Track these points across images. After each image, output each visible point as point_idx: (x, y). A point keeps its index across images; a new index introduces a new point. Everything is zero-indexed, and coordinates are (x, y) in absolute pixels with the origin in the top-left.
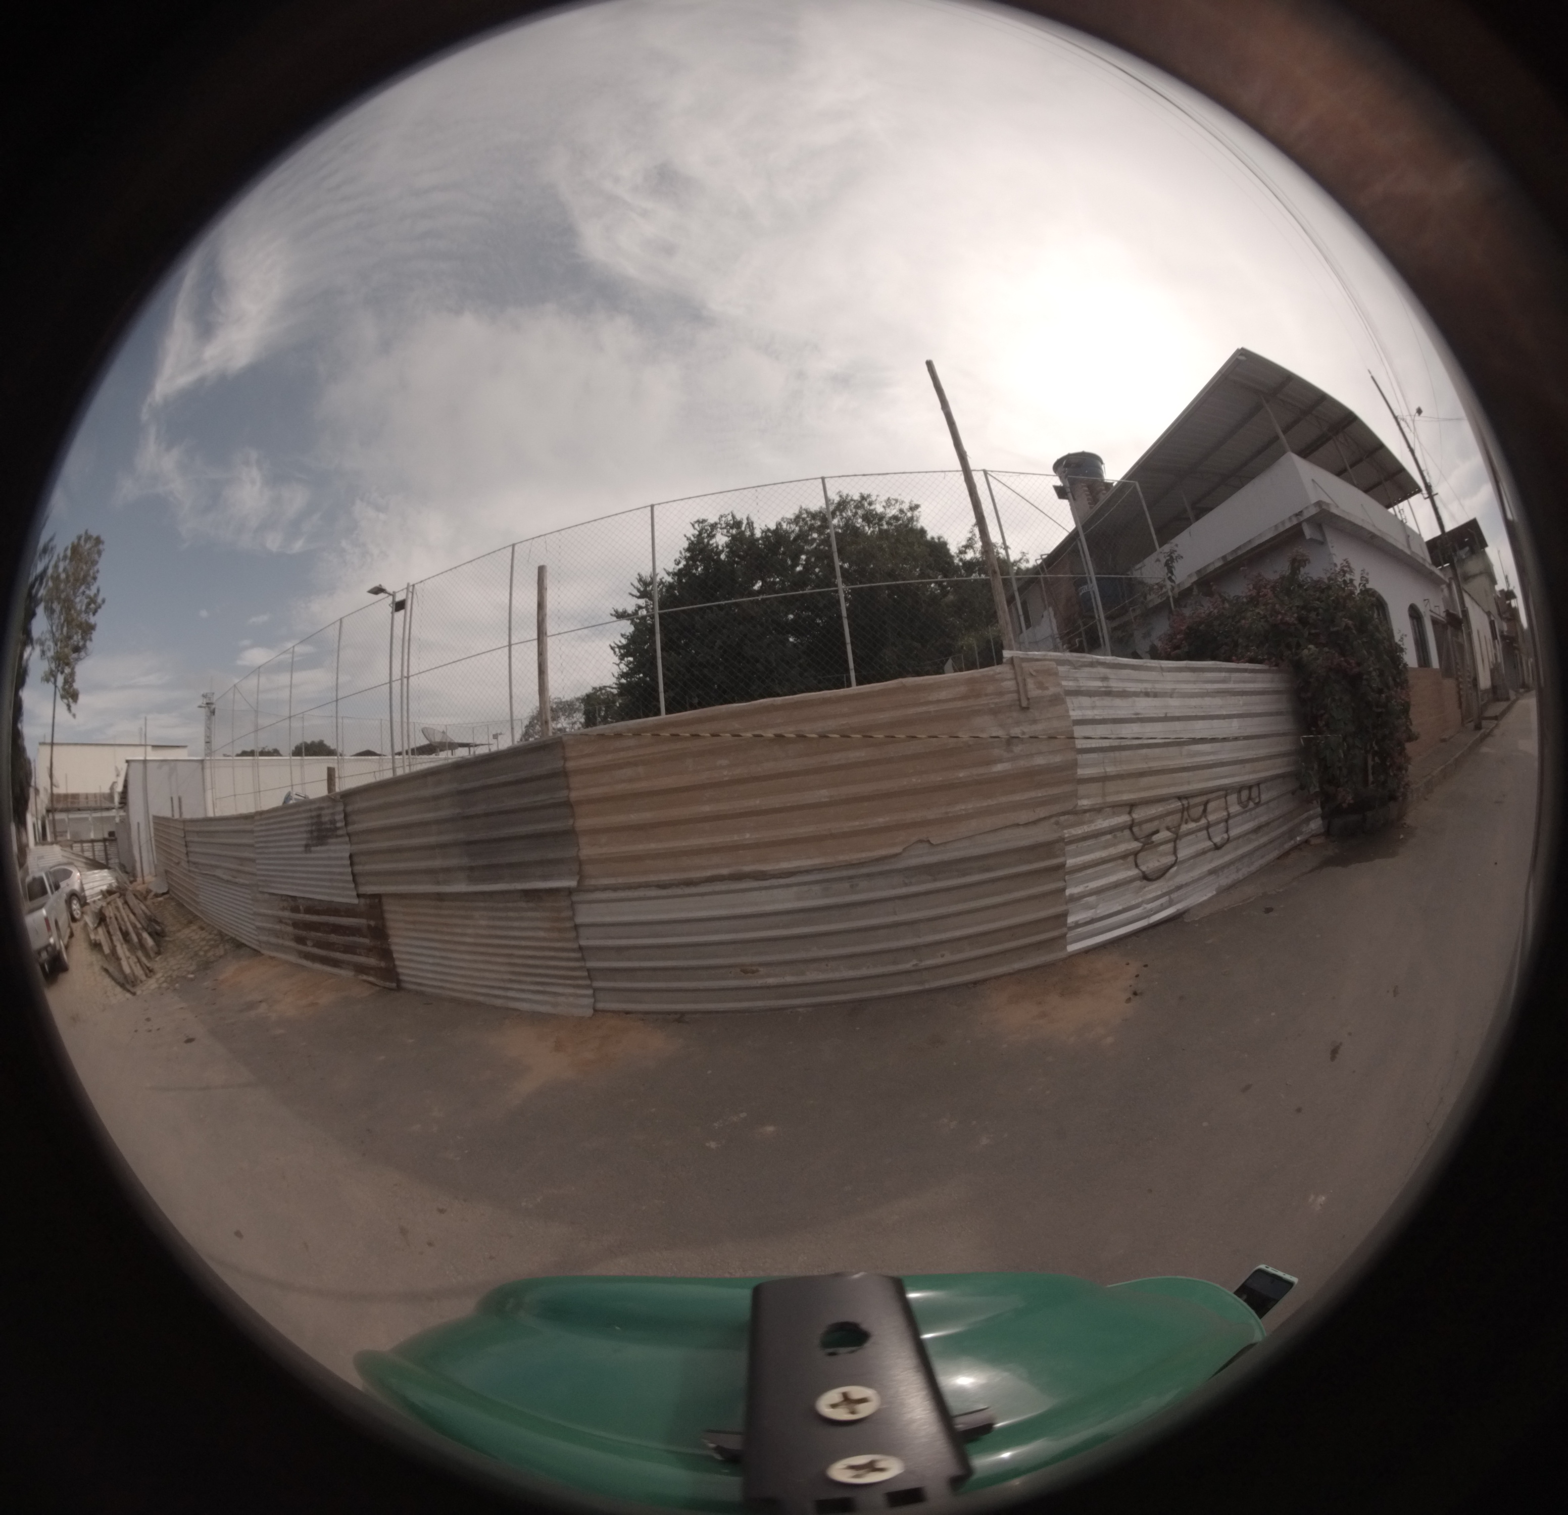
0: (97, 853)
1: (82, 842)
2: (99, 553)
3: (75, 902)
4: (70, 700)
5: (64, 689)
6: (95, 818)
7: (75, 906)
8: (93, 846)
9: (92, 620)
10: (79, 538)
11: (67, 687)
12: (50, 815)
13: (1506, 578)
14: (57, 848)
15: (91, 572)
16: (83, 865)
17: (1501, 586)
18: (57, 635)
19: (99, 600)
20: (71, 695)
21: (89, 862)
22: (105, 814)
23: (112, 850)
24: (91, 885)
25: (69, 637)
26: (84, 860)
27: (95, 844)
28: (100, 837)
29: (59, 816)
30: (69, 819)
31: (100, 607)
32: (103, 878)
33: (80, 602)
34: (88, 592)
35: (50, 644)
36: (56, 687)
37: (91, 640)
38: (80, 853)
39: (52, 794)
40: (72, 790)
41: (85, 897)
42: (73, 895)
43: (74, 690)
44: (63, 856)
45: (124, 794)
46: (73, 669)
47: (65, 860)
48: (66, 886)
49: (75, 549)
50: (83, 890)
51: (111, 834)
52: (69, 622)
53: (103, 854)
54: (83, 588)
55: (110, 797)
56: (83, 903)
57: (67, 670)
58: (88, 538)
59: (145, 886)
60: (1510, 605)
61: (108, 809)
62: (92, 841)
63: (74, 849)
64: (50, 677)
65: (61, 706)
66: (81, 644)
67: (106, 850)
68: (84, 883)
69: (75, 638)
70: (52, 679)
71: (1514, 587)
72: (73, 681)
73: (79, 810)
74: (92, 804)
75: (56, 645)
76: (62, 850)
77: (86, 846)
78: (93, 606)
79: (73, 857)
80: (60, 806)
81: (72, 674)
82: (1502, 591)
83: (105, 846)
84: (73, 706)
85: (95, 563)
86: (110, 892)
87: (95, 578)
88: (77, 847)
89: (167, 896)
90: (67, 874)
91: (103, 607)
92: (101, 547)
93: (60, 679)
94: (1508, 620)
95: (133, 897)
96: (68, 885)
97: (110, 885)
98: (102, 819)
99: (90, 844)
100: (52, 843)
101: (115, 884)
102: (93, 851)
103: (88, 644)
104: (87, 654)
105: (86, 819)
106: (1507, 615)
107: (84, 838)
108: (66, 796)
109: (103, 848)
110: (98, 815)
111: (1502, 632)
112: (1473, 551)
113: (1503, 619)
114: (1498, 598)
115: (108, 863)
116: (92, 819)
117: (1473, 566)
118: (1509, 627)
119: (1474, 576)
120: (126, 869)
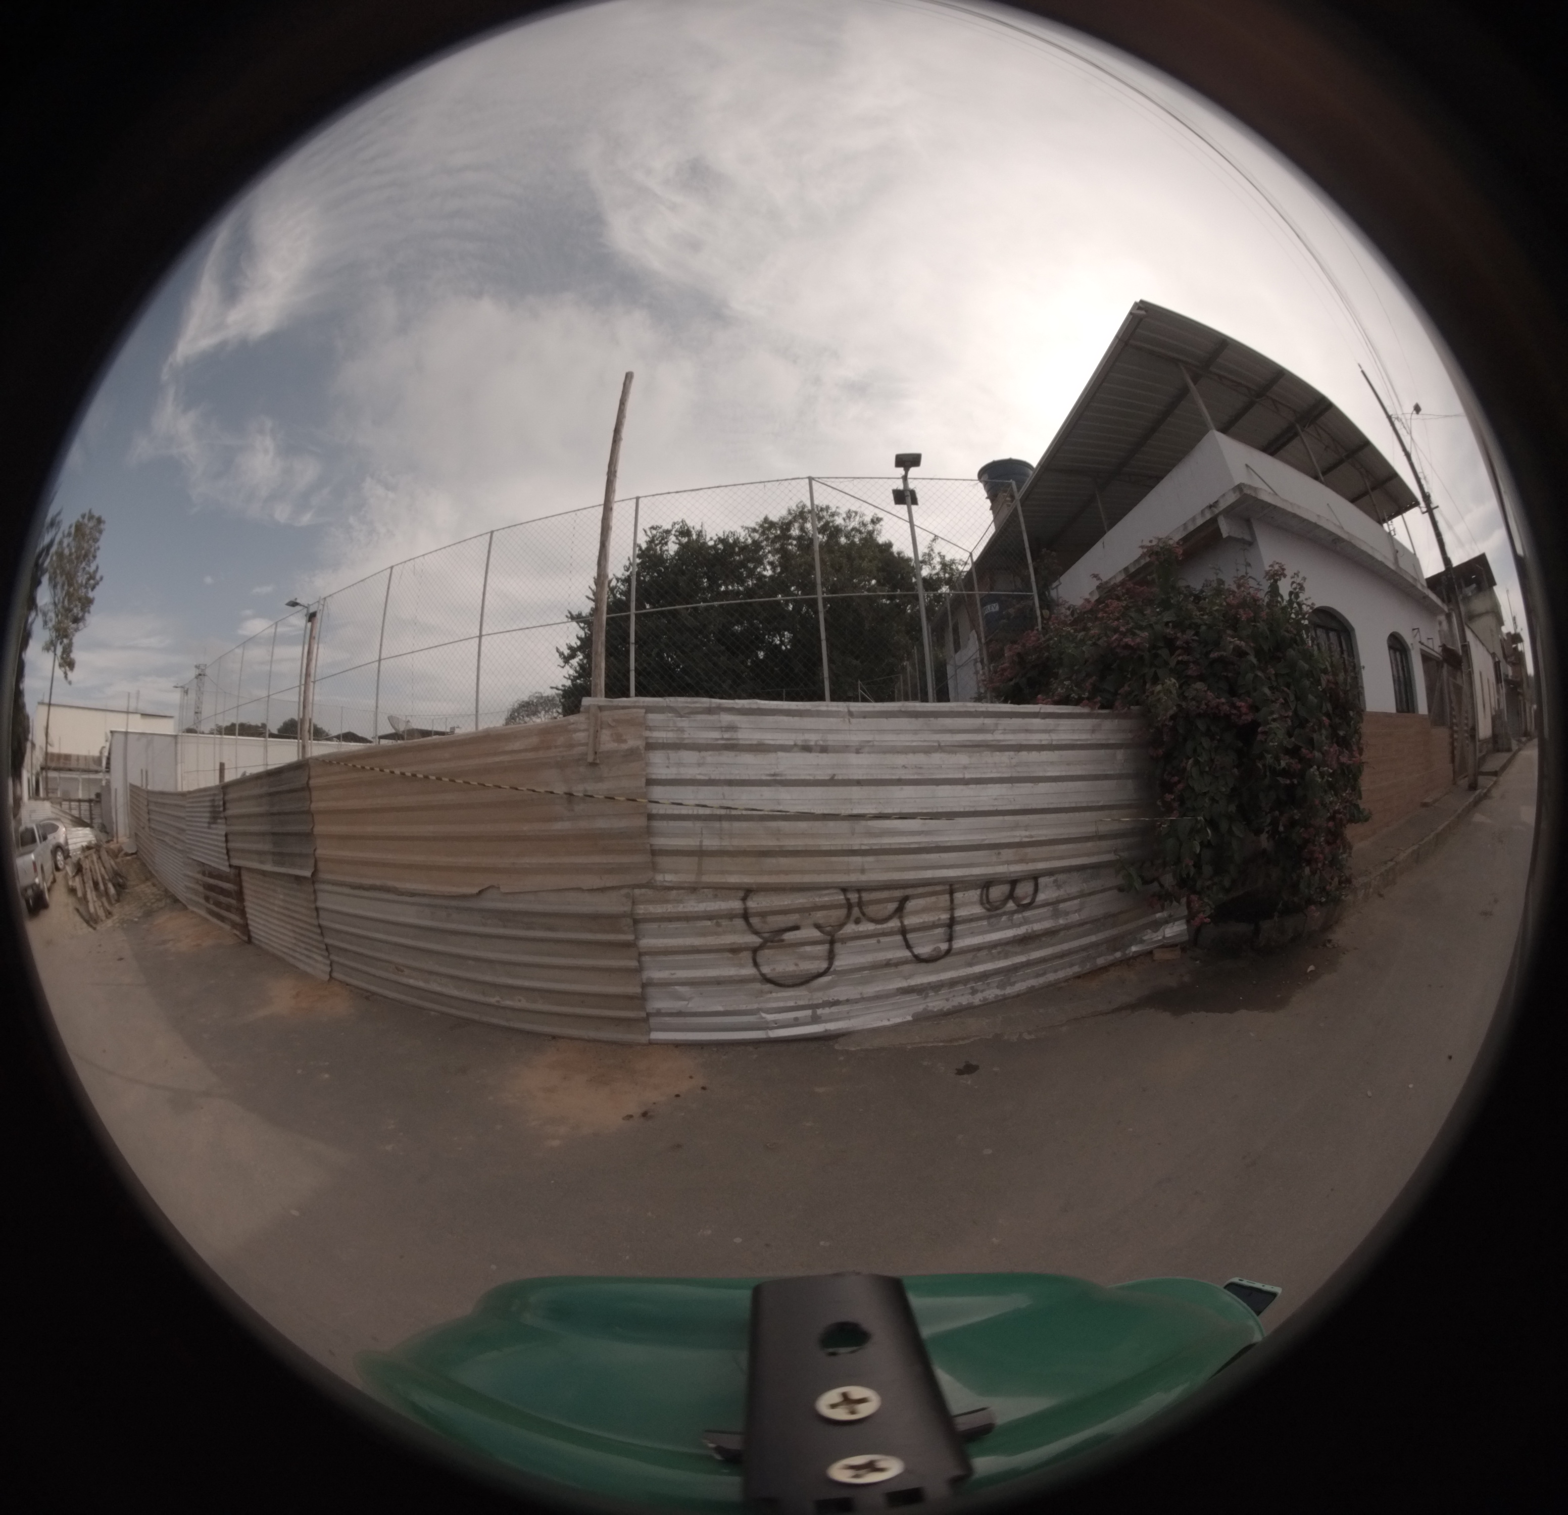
0: (82, 812)
1: (70, 800)
2: (100, 532)
3: (59, 853)
4: (67, 668)
5: (62, 658)
6: (84, 780)
7: (60, 857)
8: (80, 806)
9: (91, 594)
10: (83, 516)
11: (65, 656)
12: (44, 773)
13: (1514, 619)
14: (47, 804)
15: (93, 549)
16: (68, 821)
17: (1507, 628)
18: (60, 606)
19: (98, 577)
20: (68, 663)
21: (74, 819)
22: (92, 776)
23: (96, 811)
24: (74, 840)
25: (70, 610)
26: (70, 818)
27: (82, 804)
28: (86, 797)
29: (52, 774)
30: (60, 778)
31: (97, 583)
32: (85, 836)
33: (81, 578)
34: (87, 569)
35: (52, 615)
36: (55, 654)
37: (89, 612)
38: (68, 811)
39: (47, 753)
40: (65, 750)
41: (68, 851)
42: (58, 848)
43: (71, 659)
44: (52, 812)
45: (109, 759)
46: (71, 640)
47: (51, 815)
48: (52, 839)
49: (79, 527)
50: (67, 843)
51: (98, 795)
52: (69, 595)
53: (88, 813)
54: (83, 565)
55: (98, 760)
56: (67, 856)
57: (66, 641)
58: (91, 517)
59: (118, 845)
60: (1516, 649)
61: (97, 772)
62: (79, 801)
63: (63, 806)
64: (50, 646)
65: (59, 672)
66: (80, 615)
67: (91, 810)
68: (69, 837)
69: (75, 611)
70: (52, 648)
71: (1522, 629)
72: (71, 651)
73: (70, 770)
74: (82, 765)
75: (57, 616)
76: (52, 806)
77: (74, 804)
78: (92, 582)
79: (61, 813)
80: (53, 765)
81: (70, 645)
82: (1509, 634)
83: (90, 807)
84: (69, 674)
85: (96, 540)
86: (88, 848)
87: (94, 557)
88: (65, 805)
89: (135, 856)
90: (55, 829)
91: (101, 583)
92: (102, 526)
93: (59, 649)
94: (1513, 664)
95: (106, 853)
96: (55, 838)
97: (90, 842)
98: (89, 780)
99: (77, 804)
100: (44, 799)
101: (93, 842)
102: (80, 810)
103: (87, 615)
104: (85, 626)
105: (76, 780)
106: (1512, 659)
107: (73, 797)
108: (59, 757)
109: (88, 808)
110: (86, 776)
111: (1507, 676)
112: (1480, 589)
113: (1508, 663)
114: (1504, 640)
115: (92, 822)
116: (81, 780)
117: (1479, 604)
118: (1514, 672)
119: (1480, 615)
120: (106, 829)
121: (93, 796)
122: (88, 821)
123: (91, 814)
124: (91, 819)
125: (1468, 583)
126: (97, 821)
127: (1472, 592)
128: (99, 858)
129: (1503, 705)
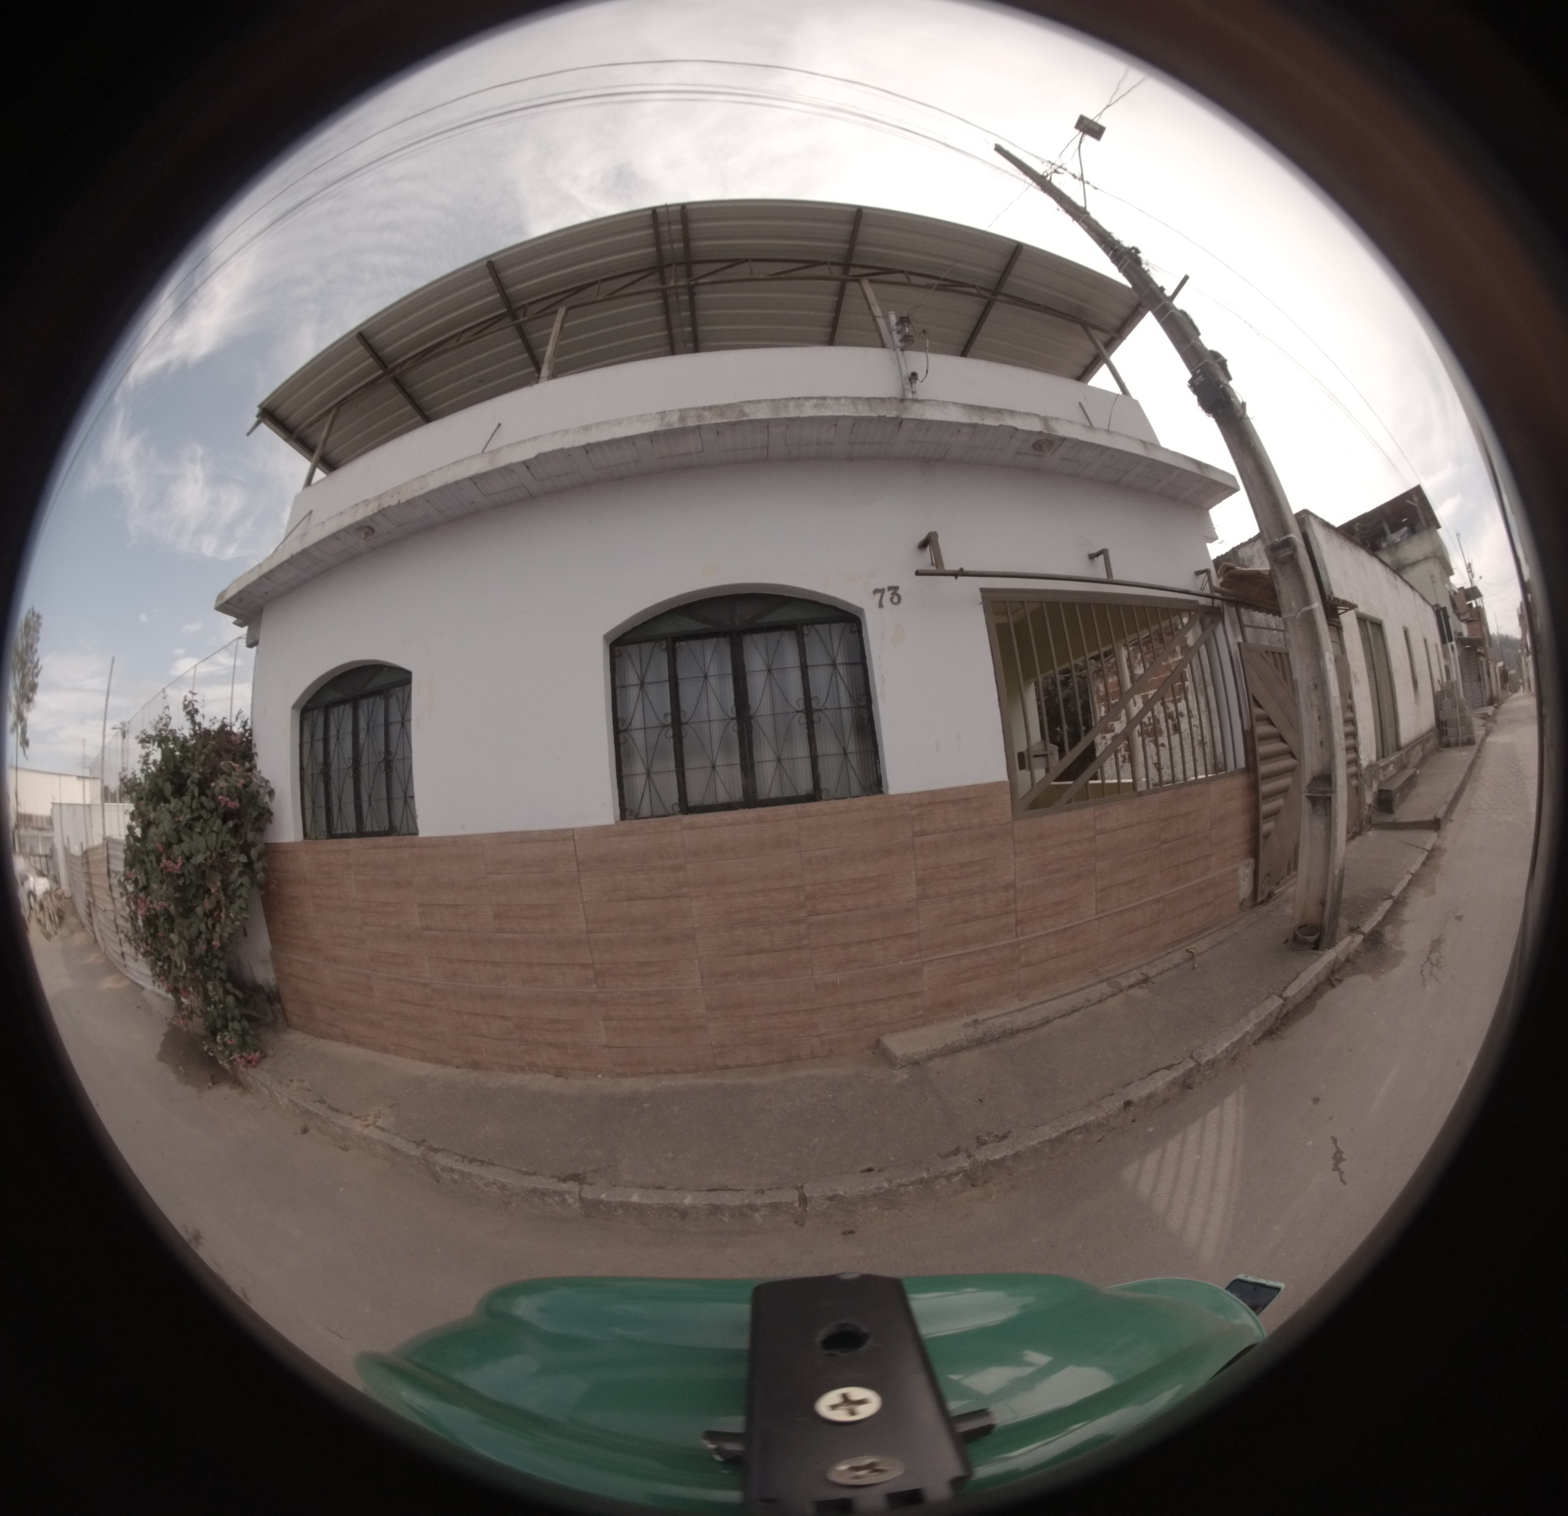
0: (42, 865)
1: (34, 855)
5: (21, 737)
8: (40, 860)
11: (23, 736)
20: (25, 742)
22: (47, 834)
23: (51, 864)
27: (42, 858)
29: (22, 832)
36: (17, 734)
39: (17, 814)
45: (52, 820)
53: (45, 866)
61: (49, 830)
62: (40, 856)
64: (14, 727)
67: (47, 864)
70: (16, 729)
77: (37, 859)
83: (47, 861)
93: (20, 730)
97: (47, 889)
98: (45, 838)
102: (41, 863)
105: (37, 837)
107: (36, 852)
111: (1461, 634)
112: (1413, 531)
113: (1462, 621)
114: (1455, 593)
115: (49, 874)
116: (40, 838)
117: (1412, 550)
118: (1470, 630)
119: (1414, 564)
120: (56, 880)
121: (48, 852)
122: (45, 872)
123: (48, 867)
124: (48, 871)
125: (1395, 528)
126: (52, 873)
127: (1402, 537)
128: (51, 899)
129: (1456, 675)
